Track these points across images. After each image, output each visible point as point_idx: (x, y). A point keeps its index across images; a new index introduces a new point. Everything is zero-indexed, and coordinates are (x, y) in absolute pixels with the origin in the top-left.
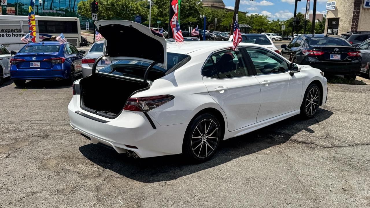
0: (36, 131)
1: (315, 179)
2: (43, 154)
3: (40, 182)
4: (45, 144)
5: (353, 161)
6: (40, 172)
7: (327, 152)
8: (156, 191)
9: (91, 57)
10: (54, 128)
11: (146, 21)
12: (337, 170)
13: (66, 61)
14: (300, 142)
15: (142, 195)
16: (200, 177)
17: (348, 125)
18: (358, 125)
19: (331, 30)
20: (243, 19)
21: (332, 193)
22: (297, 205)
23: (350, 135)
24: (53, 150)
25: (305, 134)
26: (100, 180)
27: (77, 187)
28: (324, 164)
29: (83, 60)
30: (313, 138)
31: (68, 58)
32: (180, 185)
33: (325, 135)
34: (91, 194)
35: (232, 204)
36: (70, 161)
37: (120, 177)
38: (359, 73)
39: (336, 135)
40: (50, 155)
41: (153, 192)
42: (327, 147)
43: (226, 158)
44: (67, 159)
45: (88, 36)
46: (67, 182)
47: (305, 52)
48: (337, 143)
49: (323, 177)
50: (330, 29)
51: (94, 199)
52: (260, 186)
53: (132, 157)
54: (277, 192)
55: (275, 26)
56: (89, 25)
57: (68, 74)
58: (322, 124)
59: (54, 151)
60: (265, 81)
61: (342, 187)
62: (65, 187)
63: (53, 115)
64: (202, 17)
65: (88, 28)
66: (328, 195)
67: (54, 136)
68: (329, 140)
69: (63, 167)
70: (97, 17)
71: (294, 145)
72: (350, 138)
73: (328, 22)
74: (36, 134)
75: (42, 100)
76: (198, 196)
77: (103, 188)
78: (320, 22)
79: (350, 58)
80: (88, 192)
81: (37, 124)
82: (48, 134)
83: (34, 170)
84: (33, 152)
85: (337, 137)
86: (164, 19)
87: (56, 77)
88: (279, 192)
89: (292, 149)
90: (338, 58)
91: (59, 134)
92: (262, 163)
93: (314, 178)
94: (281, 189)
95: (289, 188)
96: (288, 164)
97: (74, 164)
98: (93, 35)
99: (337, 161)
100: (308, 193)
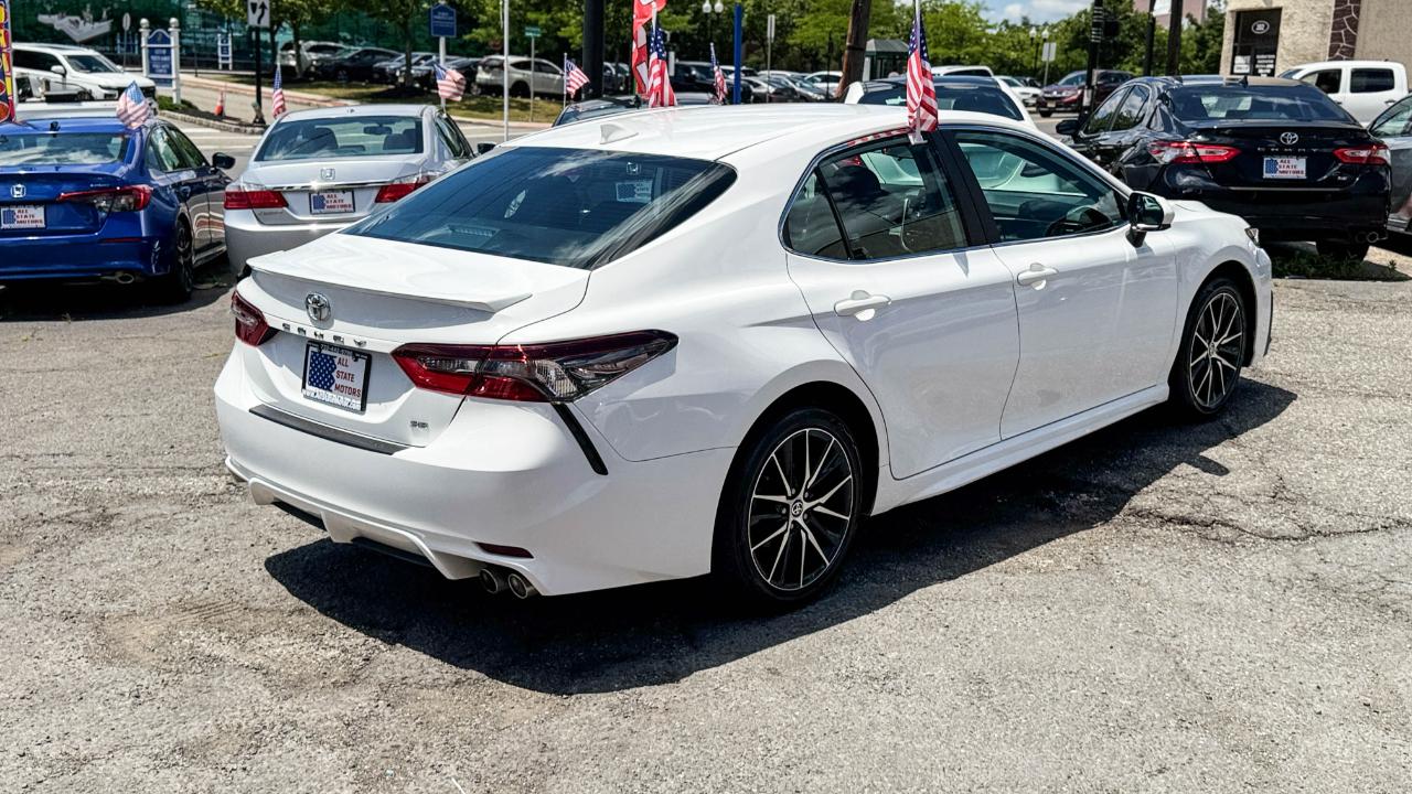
0: (55, 501)
1: (1251, 667)
2: (100, 596)
3: (102, 714)
4: (101, 554)
5: (1396, 593)
6: (97, 673)
7: (1284, 558)
8: (601, 736)
9: (263, 183)
10: (132, 484)
11: (477, 28)
12: (1334, 629)
13: (155, 200)
14: (1170, 520)
15: (547, 754)
16: (779, 674)
17: (1358, 446)
18: (1399, 444)
19: (1248, 58)
20: (884, 18)
21: (1325, 726)
22: (1189, 779)
23: (1369, 486)
24: (138, 578)
25: (1187, 487)
26: (358, 700)
27: (265, 732)
28: (1278, 607)
29: (228, 194)
30: (1219, 500)
31: (164, 188)
32: (701, 710)
33: (1269, 487)
34: (327, 759)
35: (924, 781)
36: (220, 622)
37: (441, 682)
38: (1382, 231)
39: (1314, 488)
40: (130, 598)
41: (588, 741)
42: (1284, 538)
43: (876, 591)
44: (207, 613)
45: (231, 92)
46: (217, 711)
47: (1159, 152)
48: (1320, 520)
49: (1281, 661)
50: (1243, 54)
51: (342, 778)
52: (1029, 702)
53: (507, 593)
54: (1101, 725)
55: (1014, 46)
56: (230, 49)
57: (167, 258)
58: (1253, 444)
59: (144, 584)
60: (1032, 268)
61: (1362, 698)
62: (212, 731)
63: (118, 430)
64: (713, 11)
65: (228, 58)
66: (1311, 731)
67: (138, 521)
68: (1287, 506)
69: (192, 646)
70: (267, 12)
71: (1146, 531)
72: (1371, 498)
73: (1233, 27)
74: (56, 512)
75: (64, 369)
76: (781, 754)
77: (376, 730)
78: (1199, 28)
79: (1342, 171)
80: (314, 750)
81: (54, 471)
82: (112, 511)
83: (70, 664)
84: (52, 588)
85: (1321, 496)
86: (552, 19)
87: (113, 271)
88: (1111, 724)
89: (1141, 549)
90: (1294, 172)
91: (158, 512)
92: (1026, 611)
93: (1247, 664)
94: (1120, 711)
95: (1150, 709)
96: (1133, 611)
97: (238, 635)
98: (254, 88)
99: (1329, 593)
100: (1229, 726)
